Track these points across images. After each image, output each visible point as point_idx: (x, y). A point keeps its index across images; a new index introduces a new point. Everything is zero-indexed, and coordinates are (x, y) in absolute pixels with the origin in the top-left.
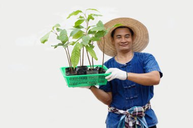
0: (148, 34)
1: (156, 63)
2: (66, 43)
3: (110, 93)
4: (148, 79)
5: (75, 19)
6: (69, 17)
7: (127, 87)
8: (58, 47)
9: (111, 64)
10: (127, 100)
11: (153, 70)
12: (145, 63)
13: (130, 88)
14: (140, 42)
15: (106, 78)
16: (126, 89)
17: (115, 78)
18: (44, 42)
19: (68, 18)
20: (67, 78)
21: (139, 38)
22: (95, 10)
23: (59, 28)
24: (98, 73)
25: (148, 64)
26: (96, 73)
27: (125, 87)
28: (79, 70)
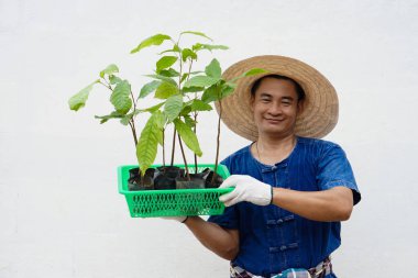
0: (337, 106)
1: (347, 168)
2: (131, 112)
3: (235, 233)
4: (323, 207)
5: (154, 54)
6: (137, 50)
7: (273, 222)
8: (110, 120)
9: (240, 163)
10: (272, 252)
11: (337, 185)
12: (321, 165)
13: (280, 224)
14: (315, 120)
15: (222, 198)
16: (271, 225)
17: (241, 199)
18: (76, 108)
19: (133, 52)
20: (127, 196)
21: (316, 110)
22: (203, 35)
23: (116, 74)
24: (202, 185)
25: (328, 170)
26: (198, 187)
27: (269, 222)
28: (158, 177)
